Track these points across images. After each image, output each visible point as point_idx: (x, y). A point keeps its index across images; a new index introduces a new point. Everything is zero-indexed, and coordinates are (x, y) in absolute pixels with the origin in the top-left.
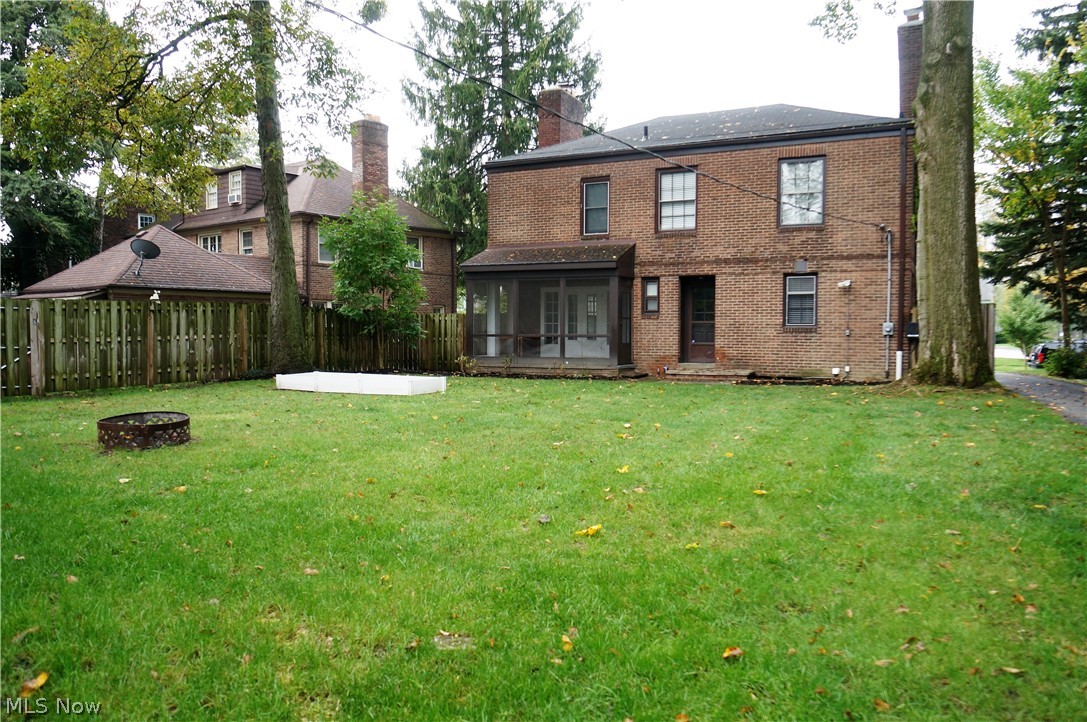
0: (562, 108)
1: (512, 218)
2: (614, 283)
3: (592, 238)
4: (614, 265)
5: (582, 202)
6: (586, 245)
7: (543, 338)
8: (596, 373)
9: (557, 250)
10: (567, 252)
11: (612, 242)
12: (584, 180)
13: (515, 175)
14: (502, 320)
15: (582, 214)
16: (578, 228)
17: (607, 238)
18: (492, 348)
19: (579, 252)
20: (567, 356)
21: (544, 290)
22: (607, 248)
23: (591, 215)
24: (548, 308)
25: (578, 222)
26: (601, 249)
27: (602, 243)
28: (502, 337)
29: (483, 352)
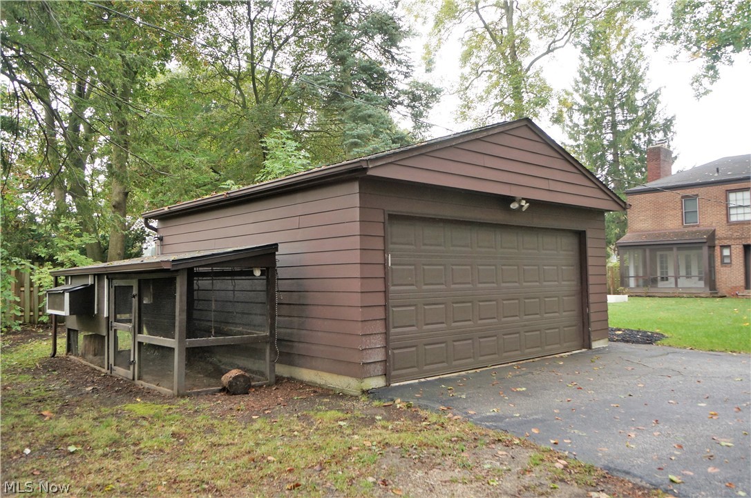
0: (661, 156)
1: (641, 218)
2: (705, 250)
3: (689, 226)
4: (705, 241)
5: (682, 208)
6: (686, 230)
7: (659, 278)
8: (697, 295)
9: (670, 233)
10: (676, 234)
11: (701, 228)
12: (683, 197)
13: (642, 196)
14: (636, 268)
15: (682, 214)
16: (680, 221)
17: (698, 226)
18: (632, 283)
19: (683, 234)
20: (679, 286)
21: (659, 253)
22: (700, 232)
23: (687, 214)
24: (662, 262)
25: (680, 218)
26: (695, 232)
27: (695, 229)
28: (637, 277)
29: (628, 286)
